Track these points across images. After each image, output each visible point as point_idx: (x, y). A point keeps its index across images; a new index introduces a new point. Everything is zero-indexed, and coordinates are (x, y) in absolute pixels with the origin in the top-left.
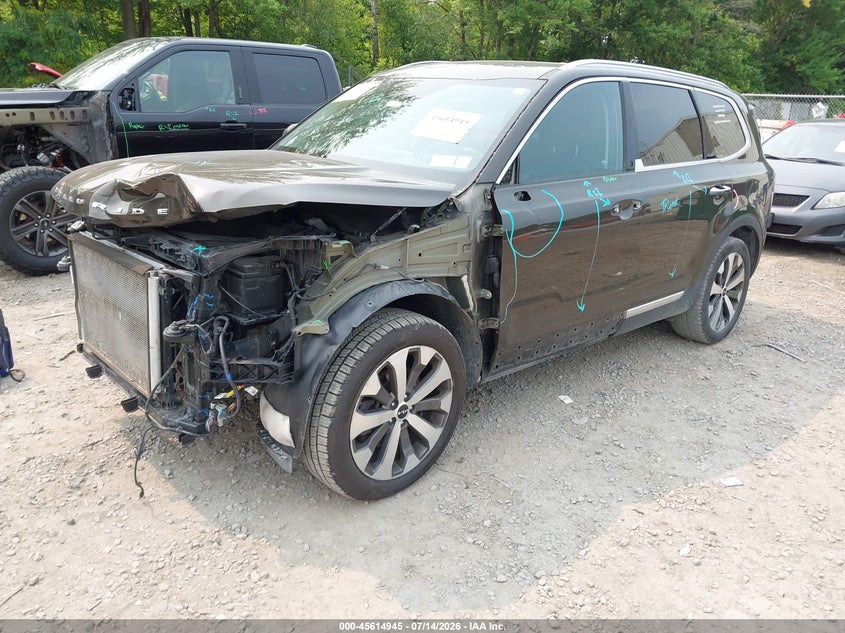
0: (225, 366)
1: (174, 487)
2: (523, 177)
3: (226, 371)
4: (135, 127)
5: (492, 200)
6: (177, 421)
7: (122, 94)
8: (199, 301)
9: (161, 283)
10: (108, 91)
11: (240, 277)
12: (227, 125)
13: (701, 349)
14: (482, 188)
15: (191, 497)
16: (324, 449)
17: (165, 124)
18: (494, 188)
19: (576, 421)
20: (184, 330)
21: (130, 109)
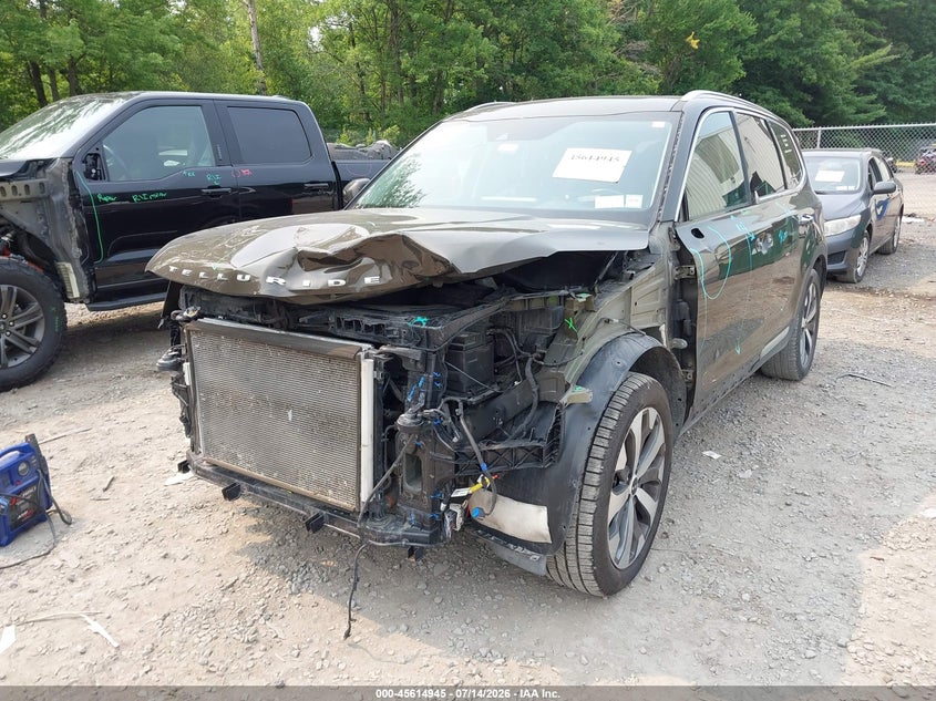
0: (479, 455)
1: (370, 618)
2: (692, 213)
3: (481, 460)
4: (106, 199)
5: (678, 238)
6: (400, 532)
7: (85, 161)
8: (426, 381)
9: (376, 366)
10: (70, 158)
11: (461, 349)
12: (210, 191)
13: (793, 385)
14: (665, 227)
15: (403, 627)
16: (589, 540)
17: (140, 193)
18: (674, 226)
19: (741, 475)
20: (424, 418)
21: (95, 179)
